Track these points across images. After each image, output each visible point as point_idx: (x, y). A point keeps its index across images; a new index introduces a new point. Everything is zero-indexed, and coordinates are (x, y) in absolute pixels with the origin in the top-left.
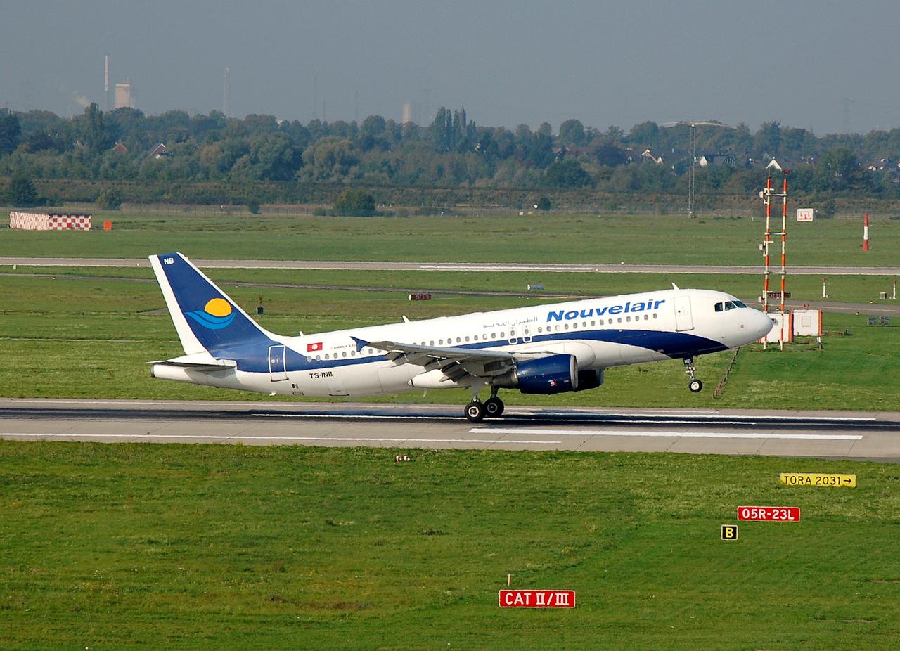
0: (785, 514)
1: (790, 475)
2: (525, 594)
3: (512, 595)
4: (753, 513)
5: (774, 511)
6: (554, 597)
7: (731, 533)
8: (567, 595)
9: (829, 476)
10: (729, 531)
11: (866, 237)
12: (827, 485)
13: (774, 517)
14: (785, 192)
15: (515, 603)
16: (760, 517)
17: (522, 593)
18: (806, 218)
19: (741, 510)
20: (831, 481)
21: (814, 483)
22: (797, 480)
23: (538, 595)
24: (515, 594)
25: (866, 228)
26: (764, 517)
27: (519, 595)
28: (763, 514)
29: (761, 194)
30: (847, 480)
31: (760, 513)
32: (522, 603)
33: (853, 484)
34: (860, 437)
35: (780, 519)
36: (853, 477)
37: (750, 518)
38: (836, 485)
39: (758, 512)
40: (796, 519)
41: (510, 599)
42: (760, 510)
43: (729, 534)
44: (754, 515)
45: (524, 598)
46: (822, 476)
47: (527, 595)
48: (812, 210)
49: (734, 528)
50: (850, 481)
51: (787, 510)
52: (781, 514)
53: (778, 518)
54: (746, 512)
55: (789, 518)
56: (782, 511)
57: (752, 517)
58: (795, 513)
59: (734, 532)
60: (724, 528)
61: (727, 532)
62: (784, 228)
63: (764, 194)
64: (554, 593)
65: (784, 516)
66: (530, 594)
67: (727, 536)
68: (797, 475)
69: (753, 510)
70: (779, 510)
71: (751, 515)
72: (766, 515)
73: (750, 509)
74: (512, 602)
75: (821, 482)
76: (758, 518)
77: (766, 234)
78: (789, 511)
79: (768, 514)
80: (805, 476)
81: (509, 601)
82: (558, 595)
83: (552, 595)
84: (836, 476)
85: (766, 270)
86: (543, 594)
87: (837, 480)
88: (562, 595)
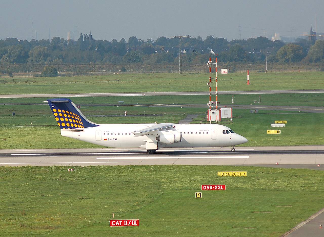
0: (220, 187)
1: (221, 172)
2: (120, 221)
3: (115, 222)
4: (207, 187)
5: (215, 187)
6: (131, 222)
7: (199, 195)
8: (136, 221)
9: (237, 172)
10: (198, 194)
11: (248, 79)
12: (236, 176)
13: (215, 189)
14: (216, 63)
15: (116, 225)
16: (210, 189)
17: (119, 221)
18: (225, 73)
19: (203, 186)
20: (237, 174)
21: (231, 175)
22: (224, 174)
23: (125, 221)
24: (116, 221)
25: (248, 76)
26: (212, 189)
27: (117, 222)
28: (211, 188)
29: (207, 64)
30: (243, 173)
31: (210, 187)
32: (119, 225)
33: (246, 175)
34: (248, 157)
35: (218, 189)
36: (246, 173)
37: (206, 189)
38: (239, 176)
39: (209, 187)
40: (224, 189)
41: (114, 223)
42: (210, 186)
43: (198, 196)
44: (208, 188)
45: (119, 223)
46: (234, 172)
47: (121, 222)
48: (227, 69)
49: (200, 194)
50: (245, 174)
51: (220, 186)
52: (218, 187)
53: (217, 189)
54: (205, 187)
55: (222, 189)
56: (219, 186)
57: (207, 189)
58: (224, 187)
59: (200, 195)
60: (196, 193)
61: (198, 195)
62: (216, 77)
63: (208, 64)
64: (131, 220)
65: (219, 188)
66: (122, 221)
67: (198, 197)
68: (224, 172)
69: (207, 186)
70: (218, 186)
71: (207, 188)
72: (212, 188)
73: (206, 186)
74: (115, 225)
75: (233, 175)
76: (209, 189)
77: (210, 79)
78: (222, 186)
79: (214, 188)
80: (227, 173)
81: (114, 224)
82: (132, 221)
83: (130, 221)
84: (239, 172)
85: (210, 93)
86: (127, 221)
87: (240, 174)
88: (134, 221)
